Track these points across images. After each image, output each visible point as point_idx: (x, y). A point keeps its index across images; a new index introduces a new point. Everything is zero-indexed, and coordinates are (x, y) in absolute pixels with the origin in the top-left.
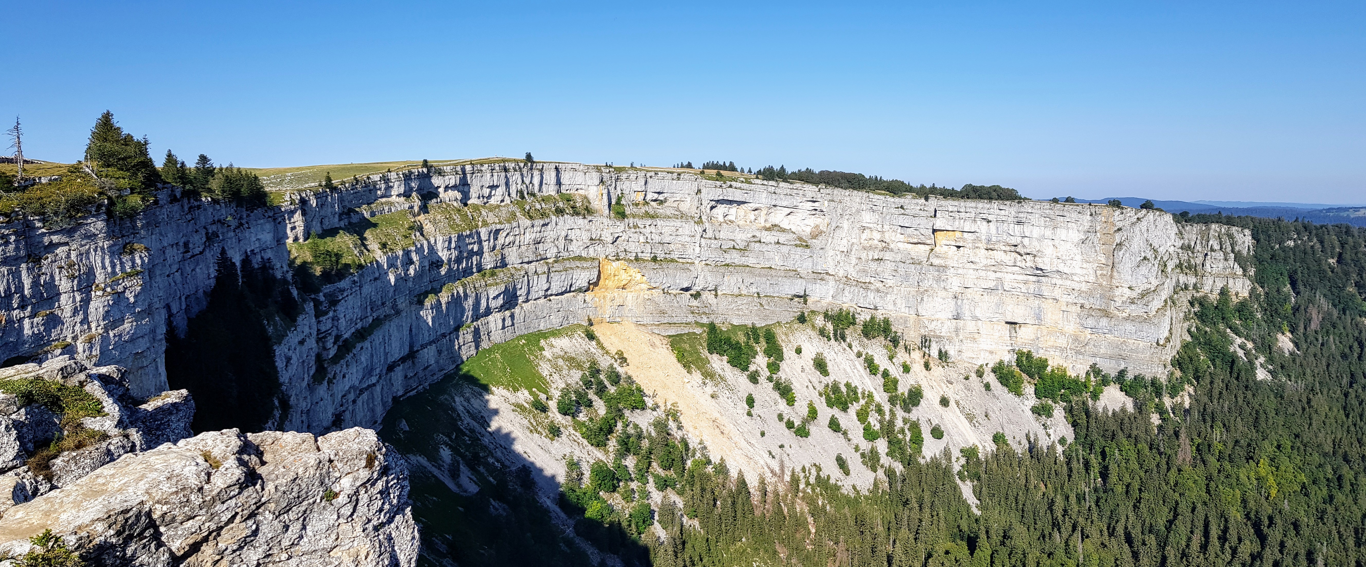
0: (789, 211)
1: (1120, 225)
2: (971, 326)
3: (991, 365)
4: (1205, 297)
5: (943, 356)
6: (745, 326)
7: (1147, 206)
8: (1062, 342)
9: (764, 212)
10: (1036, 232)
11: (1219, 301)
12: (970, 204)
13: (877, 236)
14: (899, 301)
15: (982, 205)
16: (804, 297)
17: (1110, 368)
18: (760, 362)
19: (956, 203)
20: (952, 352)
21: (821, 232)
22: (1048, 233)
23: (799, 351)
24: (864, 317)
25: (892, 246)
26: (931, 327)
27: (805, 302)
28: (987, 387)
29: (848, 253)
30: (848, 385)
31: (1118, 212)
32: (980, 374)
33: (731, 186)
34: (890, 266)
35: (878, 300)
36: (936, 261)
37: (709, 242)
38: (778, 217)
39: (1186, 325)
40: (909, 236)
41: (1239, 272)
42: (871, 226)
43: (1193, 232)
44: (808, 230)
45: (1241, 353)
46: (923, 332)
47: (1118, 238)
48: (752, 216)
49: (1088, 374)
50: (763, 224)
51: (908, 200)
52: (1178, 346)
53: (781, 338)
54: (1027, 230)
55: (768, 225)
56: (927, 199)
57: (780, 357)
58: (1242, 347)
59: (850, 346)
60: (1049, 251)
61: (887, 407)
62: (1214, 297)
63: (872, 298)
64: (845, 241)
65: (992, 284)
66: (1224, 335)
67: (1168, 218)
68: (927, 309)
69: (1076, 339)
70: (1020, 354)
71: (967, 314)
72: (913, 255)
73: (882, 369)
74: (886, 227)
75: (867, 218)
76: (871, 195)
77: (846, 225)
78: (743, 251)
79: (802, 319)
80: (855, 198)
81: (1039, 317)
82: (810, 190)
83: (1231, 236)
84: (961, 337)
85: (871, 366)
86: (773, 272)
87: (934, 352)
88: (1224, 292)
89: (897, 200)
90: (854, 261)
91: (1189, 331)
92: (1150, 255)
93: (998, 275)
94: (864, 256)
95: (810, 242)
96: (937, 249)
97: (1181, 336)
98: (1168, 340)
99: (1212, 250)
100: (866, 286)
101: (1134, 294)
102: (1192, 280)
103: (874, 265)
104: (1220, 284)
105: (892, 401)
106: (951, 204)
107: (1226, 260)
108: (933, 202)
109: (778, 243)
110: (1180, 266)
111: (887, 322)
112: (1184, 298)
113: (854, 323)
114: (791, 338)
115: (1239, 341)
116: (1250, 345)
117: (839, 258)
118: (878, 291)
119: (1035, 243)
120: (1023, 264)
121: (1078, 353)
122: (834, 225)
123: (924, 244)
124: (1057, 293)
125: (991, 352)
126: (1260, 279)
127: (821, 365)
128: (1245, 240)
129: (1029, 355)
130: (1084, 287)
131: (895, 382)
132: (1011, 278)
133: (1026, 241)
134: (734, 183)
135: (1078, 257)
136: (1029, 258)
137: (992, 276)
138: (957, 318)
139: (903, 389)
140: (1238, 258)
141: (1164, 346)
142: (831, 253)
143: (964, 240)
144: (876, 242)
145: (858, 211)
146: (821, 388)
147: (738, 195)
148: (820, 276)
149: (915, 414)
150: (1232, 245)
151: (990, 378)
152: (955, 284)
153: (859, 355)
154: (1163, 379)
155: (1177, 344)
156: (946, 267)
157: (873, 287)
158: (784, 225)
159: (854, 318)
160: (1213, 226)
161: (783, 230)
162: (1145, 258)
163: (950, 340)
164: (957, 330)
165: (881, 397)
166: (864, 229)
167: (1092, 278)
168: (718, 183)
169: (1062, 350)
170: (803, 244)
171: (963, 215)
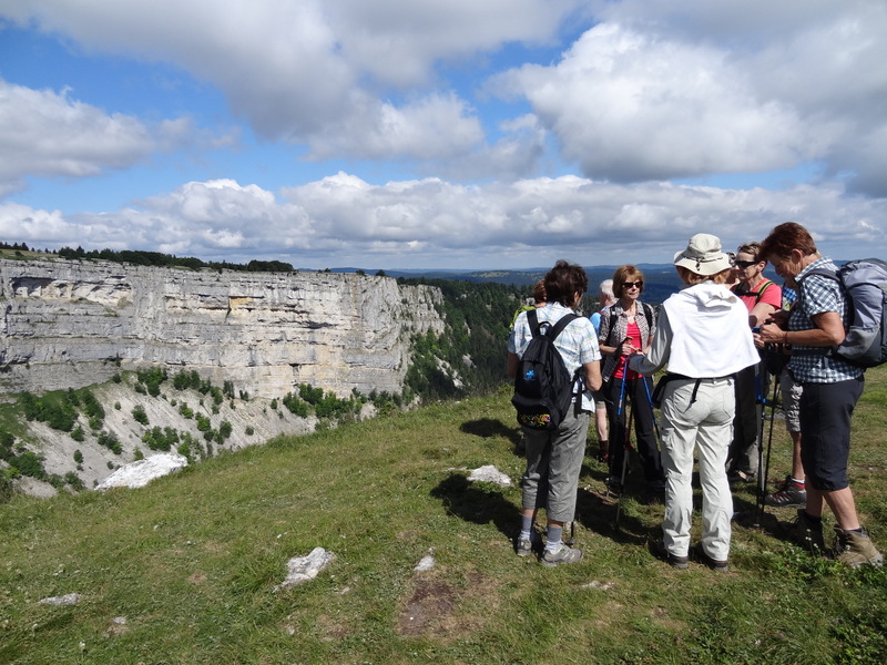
0: (94, 286)
1: (364, 287)
2: (264, 369)
3: (282, 398)
4: (419, 335)
5: (244, 397)
6: (61, 391)
7: (381, 273)
8: (332, 374)
9: (71, 287)
10: (309, 296)
11: (428, 337)
12: (257, 275)
13: (181, 304)
14: (203, 356)
15: (266, 276)
16: (117, 360)
17: (365, 390)
18: (83, 420)
19: (245, 275)
20: (251, 392)
21: (129, 303)
22: (317, 295)
23: (118, 407)
24: (173, 372)
25: (194, 311)
26: (232, 374)
27: (119, 364)
28: (281, 415)
29: (155, 320)
30: (167, 429)
31: (363, 278)
32: (274, 406)
33: (33, 265)
34: (193, 329)
35: (185, 356)
36: (233, 322)
37: (15, 317)
38: (83, 291)
39: (410, 355)
40: (208, 303)
41: (438, 316)
42: (174, 295)
43: (408, 291)
44: (115, 301)
45: (444, 370)
46: (225, 378)
47: (364, 297)
48: (58, 291)
49: (351, 396)
50: (70, 298)
51: (205, 274)
52: (406, 368)
53: (99, 398)
54: (301, 294)
55: (75, 299)
56: (220, 272)
57: (102, 415)
58: (444, 366)
59: (165, 397)
60: (318, 309)
61: (203, 443)
62: (424, 334)
63: (179, 356)
64: (151, 310)
65: (278, 336)
66: (432, 359)
67: (394, 282)
68: (227, 360)
69: (341, 372)
70: (302, 387)
71: (260, 361)
72: (213, 317)
73: (195, 412)
74: (188, 296)
75: (170, 289)
76: (172, 270)
77: (151, 296)
78: (52, 323)
79: (117, 380)
80: (158, 273)
81: (313, 358)
82: (116, 268)
83: (431, 293)
84: (256, 379)
85: (185, 412)
86: (84, 341)
87: (237, 394)
88: (430, 331)
89: (195, 273)
90: (161, 326)
91: (412, 359)
92: (385, 307)
93: (282, 329)
94: (169, 321)
95: (118, 312)
96: (232, 312)
97: (408, 363)
98: (400, 366)
99: (421, 303)
100: (173, 346)
101: (378, 336)
102: (410, 324)
103: (178, 330)
104: (427, 326)
105: (208, 437)
106: (240, 276)
107: (429, 309)
108: (226, 274)
109: (87, 314)
110: (402, 314)
111: (195, 374)
112: (407, 336)
113: (166, 378)
114: (109, 396)
115: (441, 362)
116: (448, 365)
117: (146, 324)
118: (184, 348)
119: (308, 304)
120: (300, 320)
121: (343, 381)
122: (140, 296)
123: (221, 309)
124: (326, 339)
125: (281, 389)
126: (449, 321)
127: (140, 416)
128: (438, 294)
129: (309, 387)
130: (344, 333)
131: (208, 421)
132: (291, 331)
133: (301, 302)
134: (37, 262)
135: (339, 312)
136: (304, 315)
137: (277, 329)
138: (252, 364)
139: (215, 426)
140: (436, 307)
141: (398, 370)
142: (140, 320)
143: (254, 303)
144: (179, 309)
145: (161, 283)
146: (142, 435)
147: (41, 273)
148: (131, 341)
149: (227, 444)
150: (432, 299)
151: (283, 408)
152: (249, 338)
153: (174, 404)
154: (400, 392)
155: (405, 367)
156: (241, 325)
157: (178, 346)
158: (92, 298)
159: (165, 374)
160: (420, 286)
161: (91, 303)
162: (383, 311)
163: (248, 383)
164: (253, 375)
165: (198, 435)
166: (168, 298)
167: (349, 327)
168: (19, 262)
169: (332, 381)
170: (111, 314)
171: (251, 284)
